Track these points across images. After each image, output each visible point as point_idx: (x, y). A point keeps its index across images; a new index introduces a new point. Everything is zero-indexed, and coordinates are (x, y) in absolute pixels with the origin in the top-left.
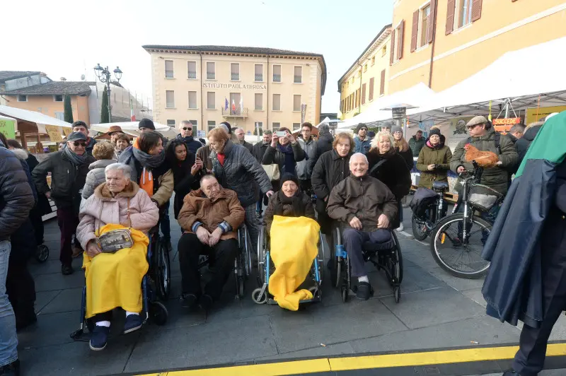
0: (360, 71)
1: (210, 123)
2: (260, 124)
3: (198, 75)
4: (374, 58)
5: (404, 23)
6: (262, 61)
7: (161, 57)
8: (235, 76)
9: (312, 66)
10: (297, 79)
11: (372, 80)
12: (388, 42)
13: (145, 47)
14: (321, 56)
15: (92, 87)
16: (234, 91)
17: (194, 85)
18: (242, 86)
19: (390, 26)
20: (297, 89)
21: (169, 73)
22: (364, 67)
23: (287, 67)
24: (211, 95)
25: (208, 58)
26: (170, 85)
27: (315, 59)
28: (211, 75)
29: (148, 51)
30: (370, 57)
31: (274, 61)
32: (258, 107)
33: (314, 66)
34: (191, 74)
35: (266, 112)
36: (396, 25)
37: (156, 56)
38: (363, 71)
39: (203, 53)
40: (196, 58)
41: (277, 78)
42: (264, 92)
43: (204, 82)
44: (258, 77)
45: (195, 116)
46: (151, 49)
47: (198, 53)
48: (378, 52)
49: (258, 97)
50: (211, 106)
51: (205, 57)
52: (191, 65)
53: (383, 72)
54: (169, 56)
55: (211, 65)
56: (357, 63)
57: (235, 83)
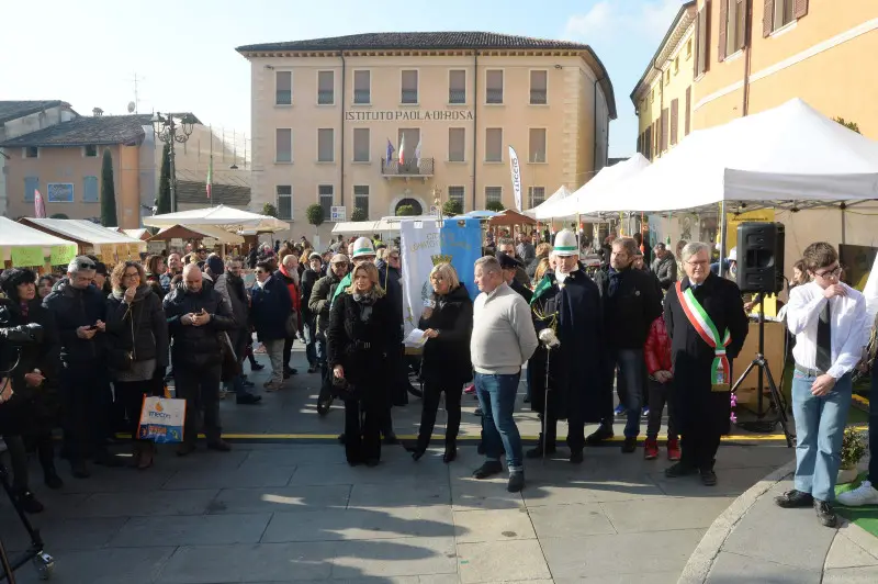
0: (662, 82)
1: (358, 189)
2: (460, 190)
3: (337, 97)
4: (677, 60)
6: (463, 62)
7: (269, 67)
8: (409, 95)
9: (567, 69)
10: (538, 95)
11: (675, 103)
12: (691, 33)
13: (240, 49)
14: (587, 48)
15: (144, 128)
16: (411, 124)
17: (329, 117)
18: (422, 115)
19: (692, 5)
20: (539, 117)
21: (283, 96)
22: (665, 74)
23: (516, 73)
24: (362, 135)
25: (356, 63)
26: (283, 118)
27: (575, 54)
28: (362, 95)
29: (247, 56)
30: (673, 57)
31: (489, 62)
32: (456, 155)
33: (575, 69)
34: (325, 96)
35: (470, 167)
37: (262, 63)
38: (665, 82)
39: (347, 55)
40: (331, 63)
41: (495, 95)
42: (467, 124)
43: (347, 109)
44: (457, 95)
45: (330, 176)
46: (249, 51)
47: (338, 55)
48: (681, 51)
49: (456, 135)
50: (362, 156)
51: (350, 61)
52: (326, 77)
53: (689, 91)
54: (283, 64)
55: (363, 76)
56: (654, 65)
57: (409, 109)
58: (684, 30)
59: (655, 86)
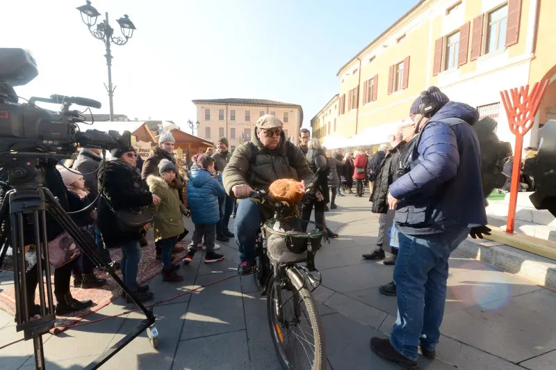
0: (323, 117)
3: (225, 118)
4: (331, 111)
5: (345, 95)
6: (264, 109)
7: (203, 107)
8: (247, 118)
9: (294, 112)
10: (286, 120)
11: (329, 123)
12: (337, 103)
13: (193, 101)
14: (300, 106)
15: (159, 125)
16: (246, 127)
17: (223, 124)
18: (252, 125)
19: (338, 95)
21: (208, 117)
23: (279, 113)
24: (233, 130)
25: (231, 108)
26: (207, 124)
27: (296, 108)
28: (233, 118)
29: (195, 104)
30: (329, 109)
31: (272, 109)
33: (296, 111)
34: (221, 117)
36: (341, 95)
37: (200, 106)
38: (325, 116)
39: (228, 104)
40: (223, 107)
43: (228, 122)
46: (197, 102)
47: (225, 104)
48: (332, 107)
50: (233, 136)
51: (229, 107)
52: (221, 111)
53: (335, 120)
54: (207, 106)
55: (233, 112)
56: (322, 111)
57: (247, 122)
58: (334, 102)
59: (321, 117)
